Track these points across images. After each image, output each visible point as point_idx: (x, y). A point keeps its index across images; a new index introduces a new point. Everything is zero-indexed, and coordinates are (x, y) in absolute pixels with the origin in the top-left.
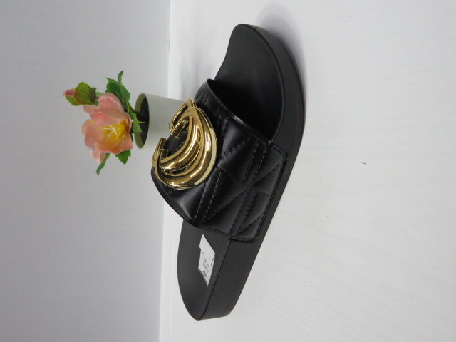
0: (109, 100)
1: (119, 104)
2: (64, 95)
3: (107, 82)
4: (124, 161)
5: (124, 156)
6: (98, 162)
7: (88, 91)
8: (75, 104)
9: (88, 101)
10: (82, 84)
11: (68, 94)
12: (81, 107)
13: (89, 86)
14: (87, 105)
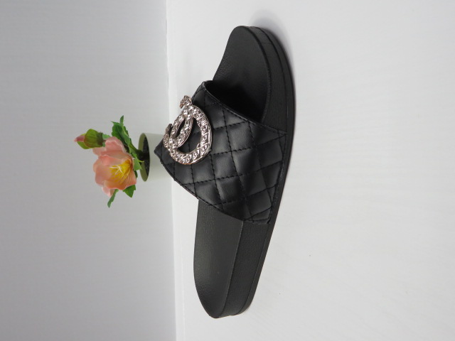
0: (113, 143)
1: (122, 146)
2: (75, 141)
3: (113, 125)
4: (131, 195)
5: (130, 190)
6: (109, 196)
7: (96, 136)
8: (85, 148)
9: (96, 144)
10: (90, 130)
11: (79, 139)
12: (91, 150)
13: (96, 132)
14: (96, 148)
